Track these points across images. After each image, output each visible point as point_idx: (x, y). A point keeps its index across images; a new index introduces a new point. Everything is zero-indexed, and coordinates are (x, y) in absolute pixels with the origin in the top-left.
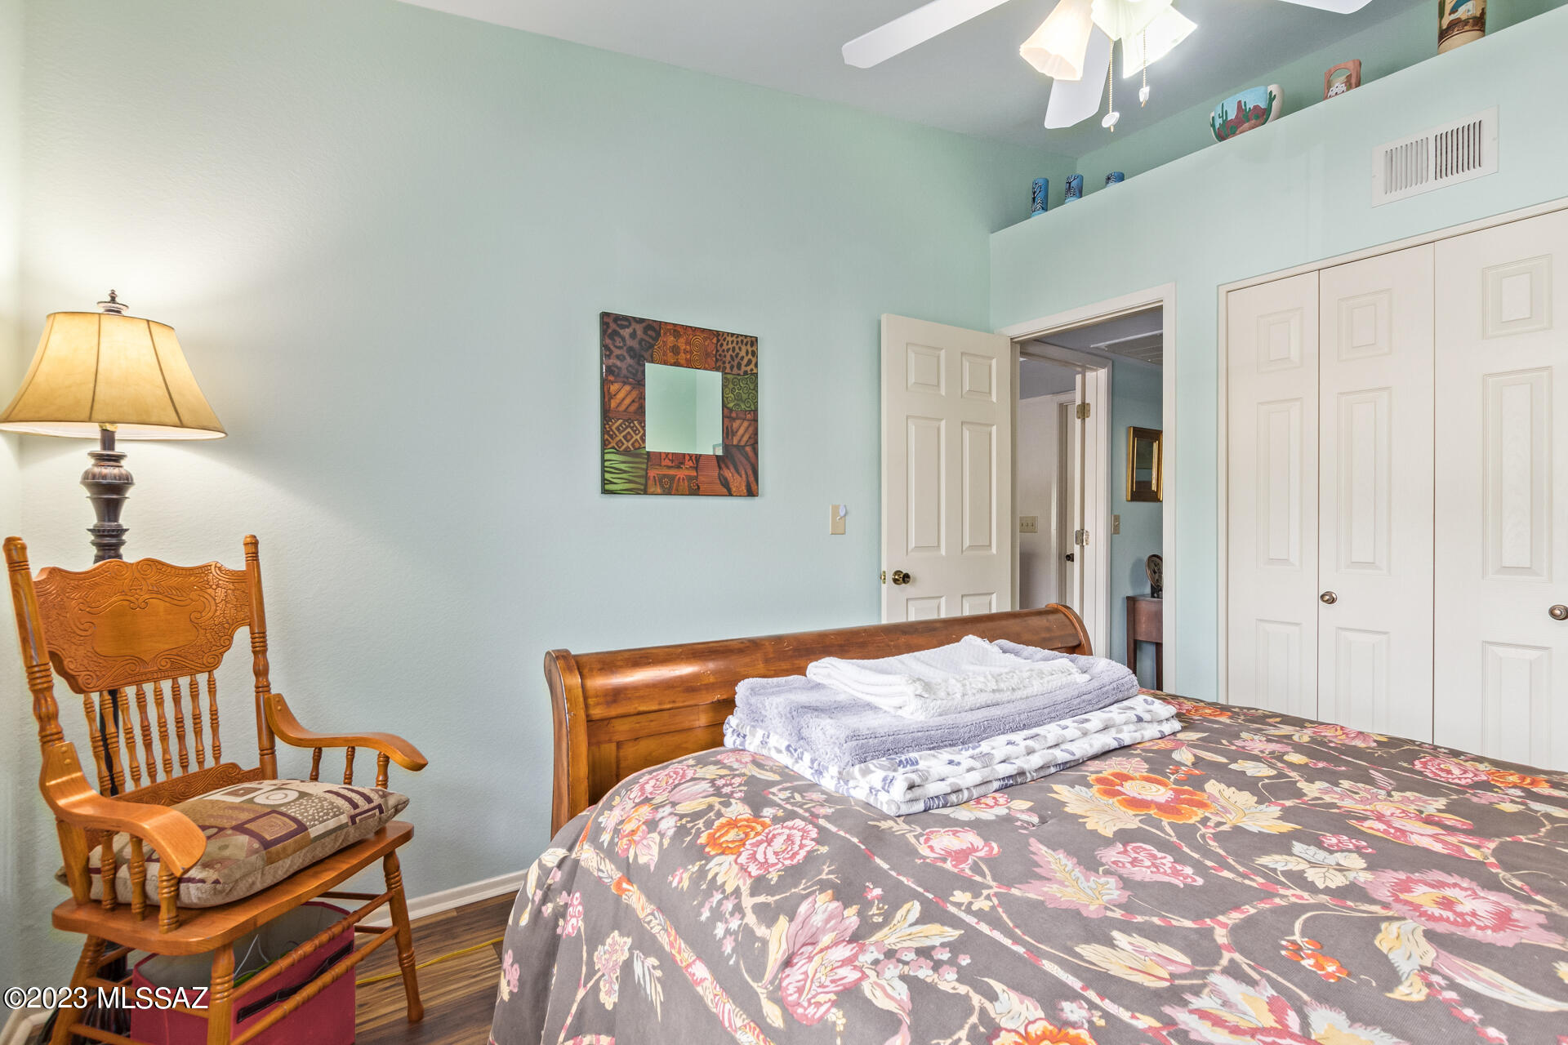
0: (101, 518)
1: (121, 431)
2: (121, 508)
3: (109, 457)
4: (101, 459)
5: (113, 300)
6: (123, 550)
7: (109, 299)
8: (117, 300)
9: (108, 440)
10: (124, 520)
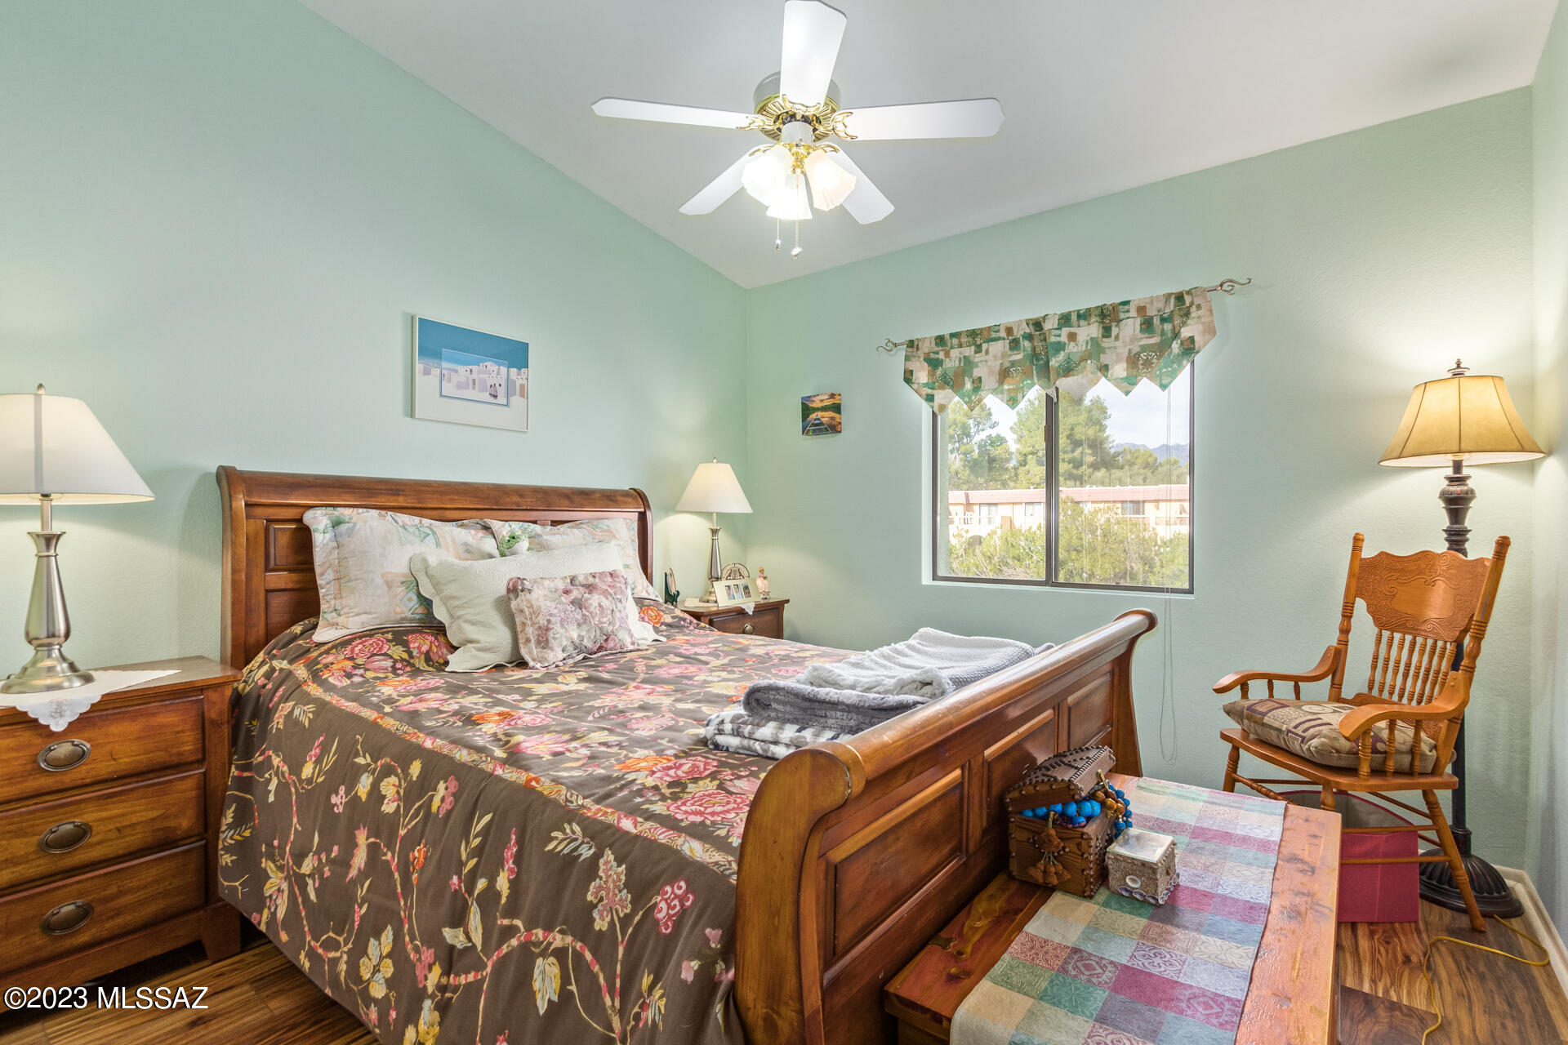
0: (1452, 523)
1: (1467, 459)
2: (1465, 517)
3: (1457, 479)
4: (1451, 480)
5: (1459, 366)
6: (1467, 545)
7: (1455, 366)
8: (1462, 366)
9: (1458, 466)
10: (1469, 522)
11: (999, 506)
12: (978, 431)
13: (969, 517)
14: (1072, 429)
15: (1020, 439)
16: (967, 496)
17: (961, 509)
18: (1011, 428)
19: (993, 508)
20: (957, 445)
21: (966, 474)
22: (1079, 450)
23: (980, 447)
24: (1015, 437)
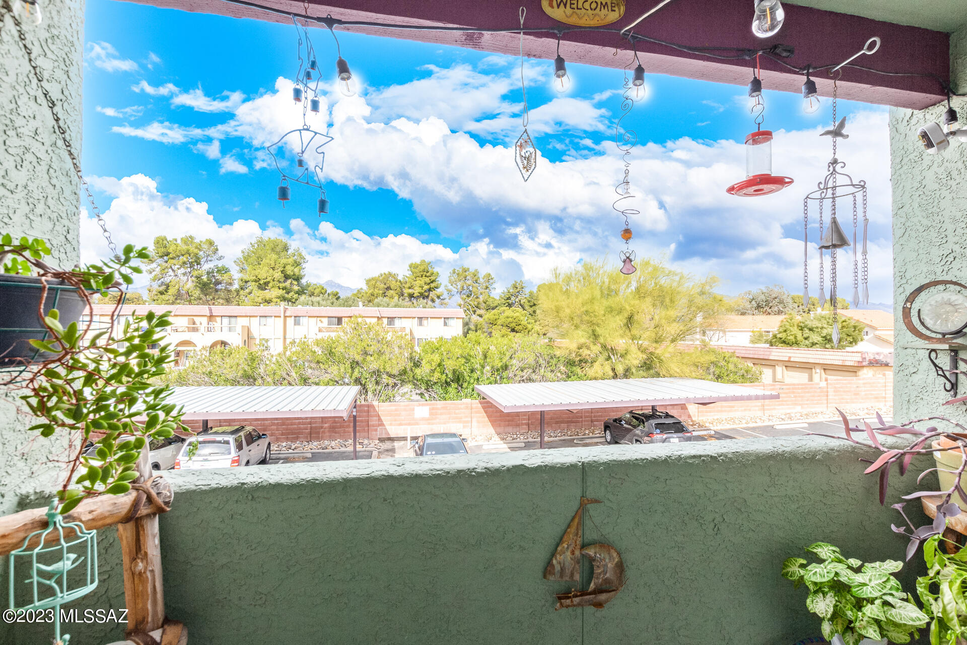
11: (238, 318)
12: (207, 261)
13: (212, 326)
14: (284, 267)
15: (242, 270)
16: (210, 310)
17: (204, 320)
18: (235, 262)
19: (233, 320)
20: (189, 270)
21: (197, 293)
22: (289, 281)
23: (208, 273)
24: (238, 268)
